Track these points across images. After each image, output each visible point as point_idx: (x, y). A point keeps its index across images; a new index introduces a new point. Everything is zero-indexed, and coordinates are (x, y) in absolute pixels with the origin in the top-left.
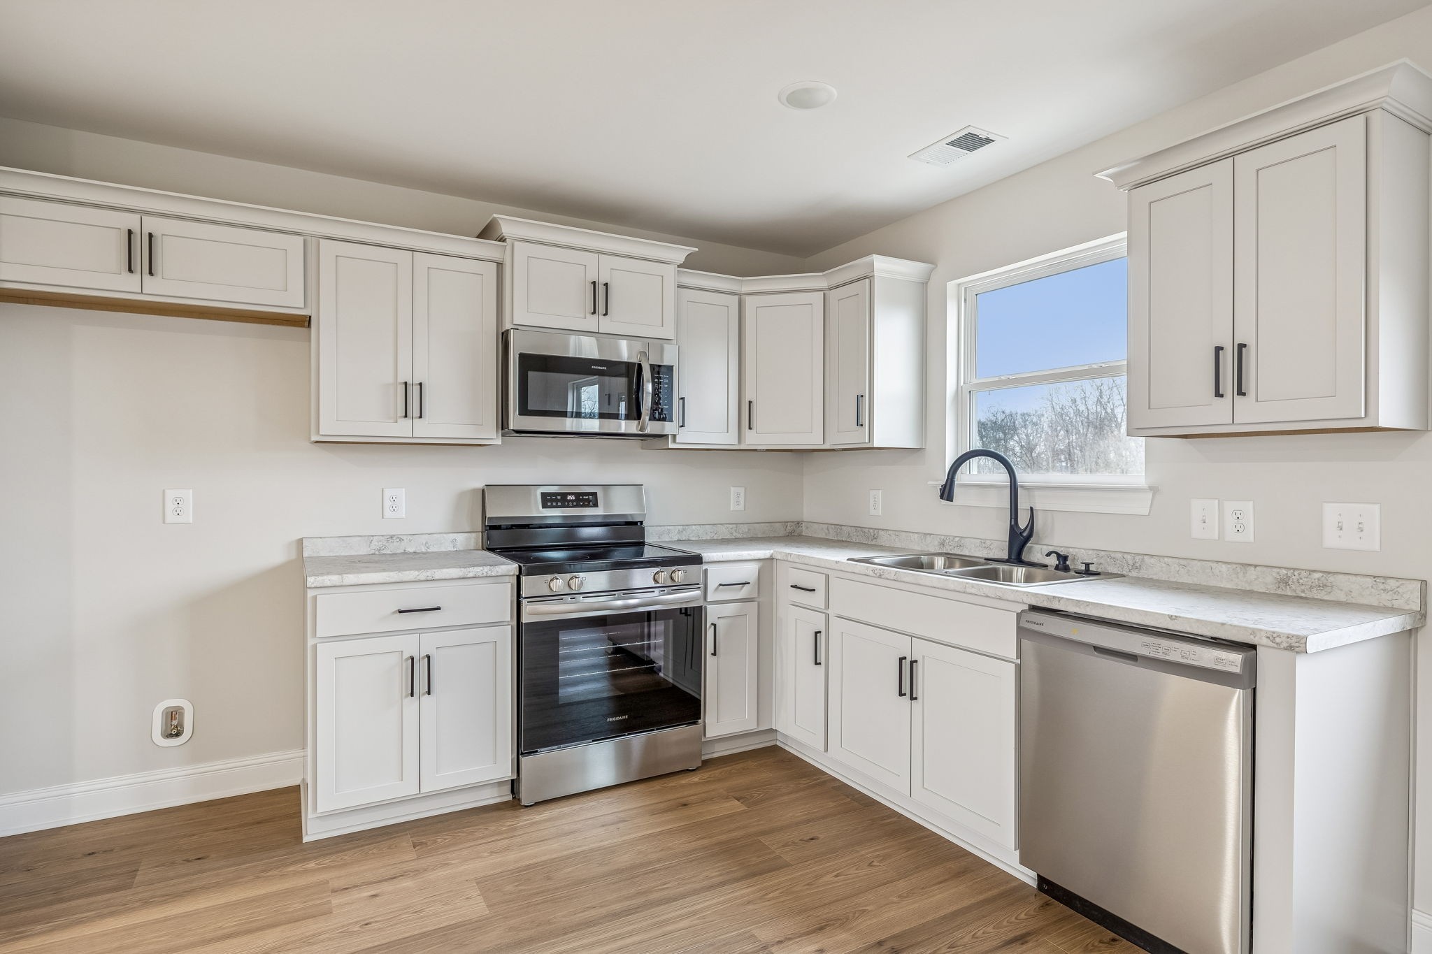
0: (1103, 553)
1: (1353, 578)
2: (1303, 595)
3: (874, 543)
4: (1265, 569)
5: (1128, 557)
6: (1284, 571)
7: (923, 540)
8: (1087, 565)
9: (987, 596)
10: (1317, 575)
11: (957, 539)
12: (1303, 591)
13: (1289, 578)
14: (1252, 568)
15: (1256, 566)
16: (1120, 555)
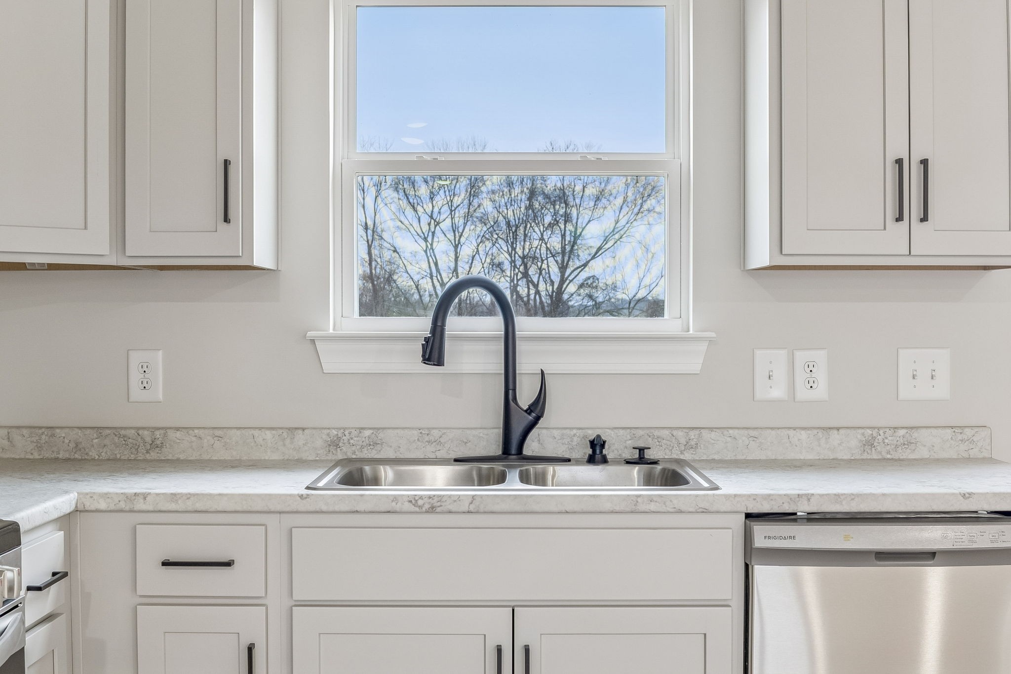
0: (641, 432)
1: (934, 431)
2: (889, 456)
3: (153, 455)
4: (848, 431)
5: (680, 434)
6: (869, 432)
7: (288, 441)
8: (641, 450)
9: (680, 512)
10: (902, 432)
11: (367, 433)
12: (889, 453)
13: (874, 438)
14: (835, 432)
15: (838, 429)
16: (667, 432)
